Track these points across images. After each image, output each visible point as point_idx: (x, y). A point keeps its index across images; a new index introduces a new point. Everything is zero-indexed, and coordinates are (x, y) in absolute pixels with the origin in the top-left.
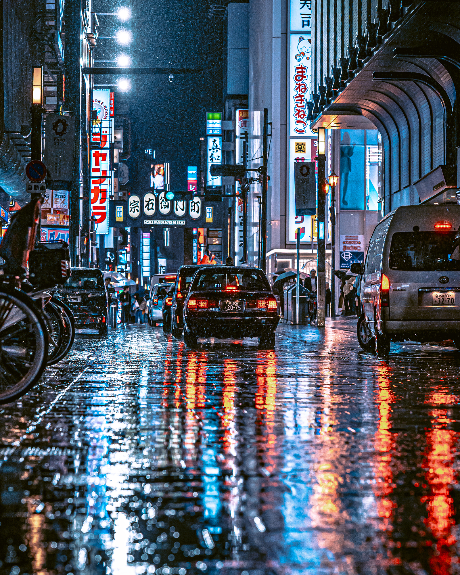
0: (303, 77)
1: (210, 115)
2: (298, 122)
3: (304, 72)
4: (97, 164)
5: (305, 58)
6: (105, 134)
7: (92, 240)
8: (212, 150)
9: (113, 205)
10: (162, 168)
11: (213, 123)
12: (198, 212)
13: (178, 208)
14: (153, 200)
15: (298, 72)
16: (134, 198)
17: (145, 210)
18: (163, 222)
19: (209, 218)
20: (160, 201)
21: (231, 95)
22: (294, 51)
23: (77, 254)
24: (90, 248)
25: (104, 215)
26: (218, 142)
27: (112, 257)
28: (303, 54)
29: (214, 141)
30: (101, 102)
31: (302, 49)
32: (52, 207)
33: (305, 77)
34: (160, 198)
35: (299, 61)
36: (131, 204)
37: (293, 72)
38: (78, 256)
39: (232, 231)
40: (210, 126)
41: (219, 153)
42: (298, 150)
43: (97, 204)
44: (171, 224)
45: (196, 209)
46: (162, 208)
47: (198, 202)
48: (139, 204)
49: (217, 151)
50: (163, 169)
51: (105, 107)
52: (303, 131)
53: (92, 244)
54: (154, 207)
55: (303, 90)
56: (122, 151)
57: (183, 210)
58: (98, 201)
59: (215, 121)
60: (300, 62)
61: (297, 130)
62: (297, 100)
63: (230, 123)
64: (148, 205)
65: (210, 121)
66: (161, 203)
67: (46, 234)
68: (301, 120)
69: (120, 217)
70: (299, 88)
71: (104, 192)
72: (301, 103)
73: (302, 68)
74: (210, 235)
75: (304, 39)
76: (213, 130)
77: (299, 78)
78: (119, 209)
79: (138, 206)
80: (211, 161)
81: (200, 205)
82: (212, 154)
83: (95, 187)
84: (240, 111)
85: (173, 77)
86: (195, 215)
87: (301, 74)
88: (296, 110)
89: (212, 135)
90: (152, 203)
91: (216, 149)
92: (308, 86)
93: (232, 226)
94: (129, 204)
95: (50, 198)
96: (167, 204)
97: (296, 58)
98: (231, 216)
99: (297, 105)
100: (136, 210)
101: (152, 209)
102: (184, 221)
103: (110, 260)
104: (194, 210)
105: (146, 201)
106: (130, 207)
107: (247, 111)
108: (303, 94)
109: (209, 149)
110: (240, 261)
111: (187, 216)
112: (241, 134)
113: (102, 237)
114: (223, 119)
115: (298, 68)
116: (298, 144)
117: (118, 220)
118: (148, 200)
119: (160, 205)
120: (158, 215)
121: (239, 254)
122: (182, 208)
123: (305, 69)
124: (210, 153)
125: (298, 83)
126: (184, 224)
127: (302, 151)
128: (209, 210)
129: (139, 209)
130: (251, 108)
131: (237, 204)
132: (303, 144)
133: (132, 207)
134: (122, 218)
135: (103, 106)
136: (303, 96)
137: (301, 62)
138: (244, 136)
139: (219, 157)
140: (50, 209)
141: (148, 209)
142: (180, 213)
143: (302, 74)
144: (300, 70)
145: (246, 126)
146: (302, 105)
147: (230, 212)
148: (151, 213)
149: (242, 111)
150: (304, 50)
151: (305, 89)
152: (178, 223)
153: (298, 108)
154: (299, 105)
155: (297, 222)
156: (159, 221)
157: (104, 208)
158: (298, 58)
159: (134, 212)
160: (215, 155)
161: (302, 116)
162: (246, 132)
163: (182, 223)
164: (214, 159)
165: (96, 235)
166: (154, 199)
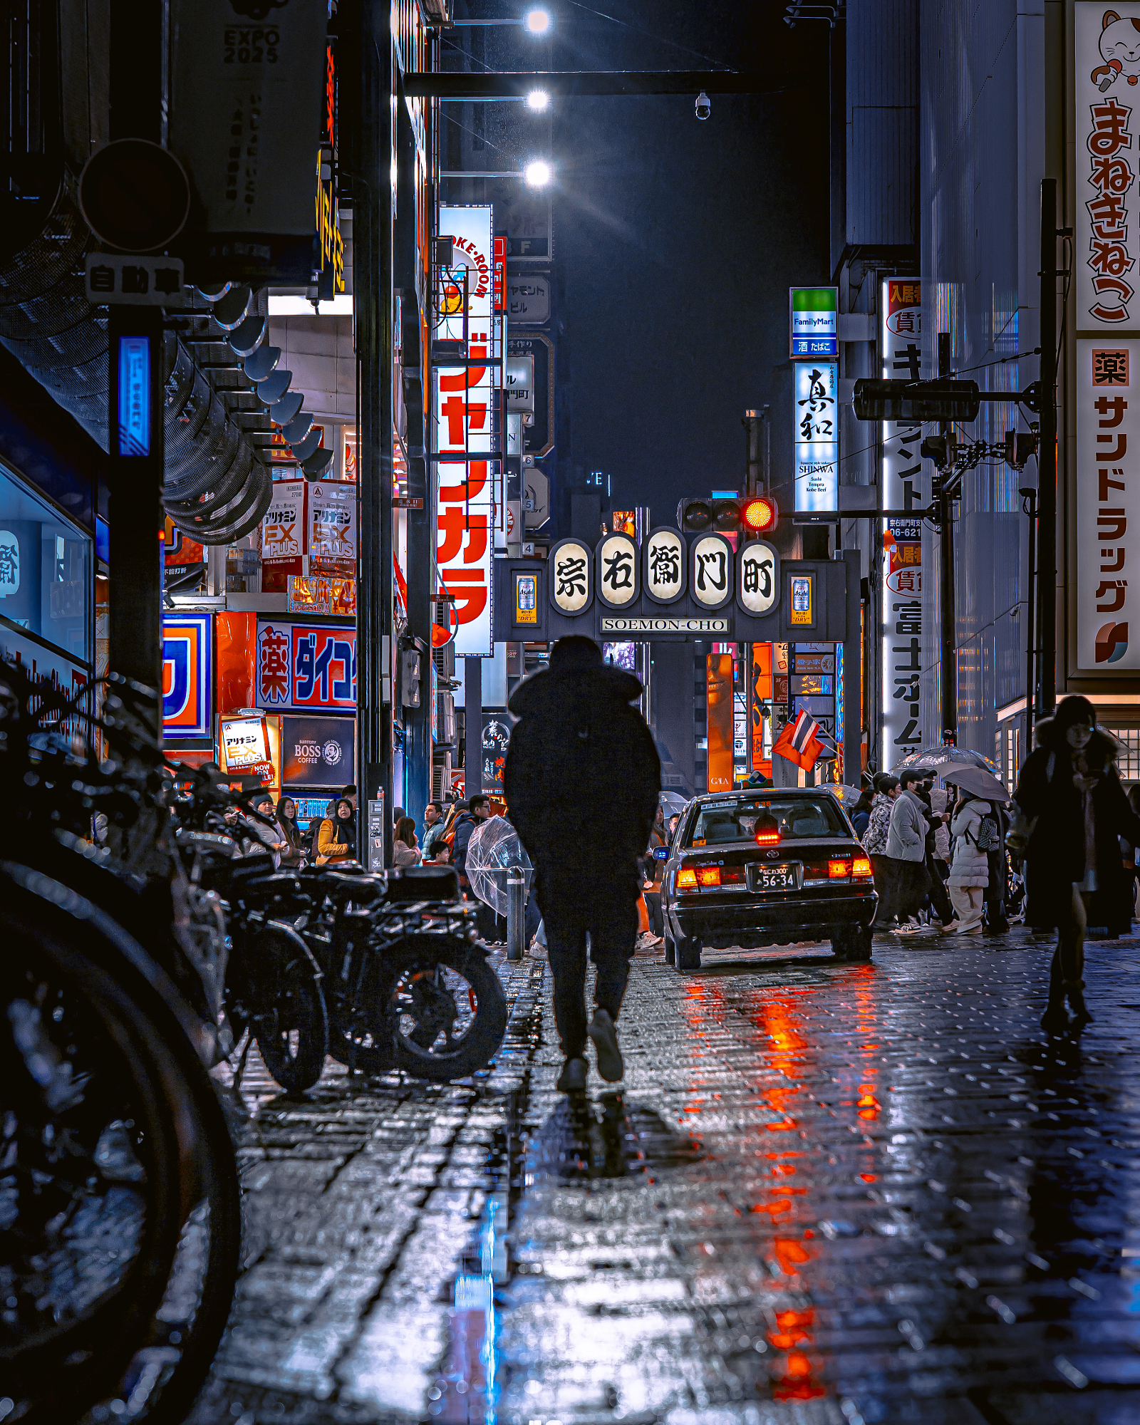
0: (1117, 139)
1: (803, 299)
2: (1103, 284)
3: (1122, 123)
4: (456, 437)
5: (1122, 79)
6: (479, 344)
7: (440, 672)
8: (808, 405)
9: (506, 570)
10: (630, 520)
11: (809, 322)
12: (766, 593)
13: (706, 579)
14: (628, 556)
15: (1101, 125)
16: (570, 552)
17: (606, 586)
18: (661, 625)
19: (802, 609)
20: (651, 560)
21: (857, 246)
22: (1087, 59)
23: (386, 698)
24: (434, 698)
25: (477, 597)
26: (825, 380)
27: (505, 736)
28: (1116, 65)
29: (815, 377)
30: (466, 245)
31: (1111, 51)
32: (305, 552)
33: (1124, 140)
34: (651, 550)
35: (1104, 87)
36: (562, 568)
37: (1085, 126)
38: (389, 705)
39: (872, 651)
40: (803, 329)
41: (830, 413)
42: (1105, 376)
43: (457, 563)
44: (686, 629)
45: (762, 584)
46: (656, 581)
47: (768, 563)
48: (585, 571)
49: (823, 405)
50: (634, 523)
51: (480, 259)
52: (1119, 314)
53: (442, 685)
54: (632, 579)
55: (1119, 183)
56: (531, 421)
57: (720, 586)
58: (461, 554)
59: (817, 315)
60: (1108, 93)
61: (1098, 311)
62: (1098, 216)
63: (863, 319)
64: (613, 572)
65: (803, 316)
66: (654, 567)
67: (284, 642)
68: (1114, 277)
69: (526, 608)
70: (1104, 174)
71: (477, 526)
72: (1111, 224)
73: (1113, 111)
74: (798, 669)
75: (1118, 18)
76: (810, 342)
77: (1105, 143)
78: (526, 585)
79: (582, 577)
80: (804, 439)
81: (771, 571)
82: (809, 417)
83: (448, 509)
84: (891, 284)
85: (707, 102)
86: (756, 601)
87: (1110, 130)
88: (1097, 245)
89: (810, 358)
90: (626, 567)
91: (819, 402)
92: (1135, 170)
93: (872, 635)
94: (557, 569)
95: (299, 522)
96: (671, 570)
97: (1094, 80)
98: (867, 602)
99: (1099, 229)
100: (576, 588)
101: (626, 583)
102: (725, 622)
103: (498, 744)
104: (755, 586)
105: (607, 561)
106: (557, 578)
107: (918, 283)
108: (1118, 194)
109: (797, 401)
110: (897, 742)
111: (732, 607)
112: (898, 354)
113: (474, 663)
114: (842, 309)
115: (1100, 112)
116: (1103, 355)
117: (520, 617)
118: (612, 556)
119: (651, 573)
120: (644, 603)
121: (893, 720)
122: (718, 580)
123: (1123, 113)
124: (802, 413)
125: (1102, 158)
126: (725, 629)
127: (1116, 377)
128: (801, 586)
129: (585, 584)
130: (929, 274)
131: (886, 567)
132: (1118, 356)
133: (564, 577)
134: (534, 612)
135: (472, 256)
136: (1118, 201)
137: (1110, 93)
138: (906, 359)
139: (829, 423)
140: (299, 559)
141: (615, 586)
142: (712, 595)
143: (1116, 130)
144: (1109, 118)
145: (910, 330)
146: (1115, 229)
147: (865, 594)
148: (622, 595)
149: (901, 284)
150: (1120, 53)
151: (1125, 177)
152: (705, 628)
153: (1103, 241)
154: (1106, 230)
155: (1101, 608)
156: (647, 622)
157: (479, 574)
158: (1101, 78)
159: (570, 594)
160: (818, 418)
161: (1116, 266)
162: (911, 347)
163: (718, 626)
164: (814, 431)
165: (453, 656)
166: (632, 553)
